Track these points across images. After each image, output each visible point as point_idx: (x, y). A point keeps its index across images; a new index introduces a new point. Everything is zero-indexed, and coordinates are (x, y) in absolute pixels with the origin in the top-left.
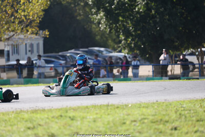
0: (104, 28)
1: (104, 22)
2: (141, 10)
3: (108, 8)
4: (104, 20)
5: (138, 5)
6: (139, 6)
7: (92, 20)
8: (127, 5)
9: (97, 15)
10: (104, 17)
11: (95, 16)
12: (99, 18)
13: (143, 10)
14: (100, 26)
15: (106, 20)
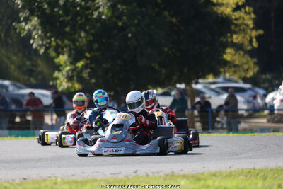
0: (39, 45)
1: (40, 36)
2: (103, 17)
3: (47, 11)
4: (40, 32)
5: (99, 8)
6: (101, 10)
7: (18, 31)
8: (78, 9)
9: (26, 24)
10: (40, 28)
11: (23, 24)
12: (30, 27)
13: (106, 16)
14: (32, 42)
15: (42, 32)
